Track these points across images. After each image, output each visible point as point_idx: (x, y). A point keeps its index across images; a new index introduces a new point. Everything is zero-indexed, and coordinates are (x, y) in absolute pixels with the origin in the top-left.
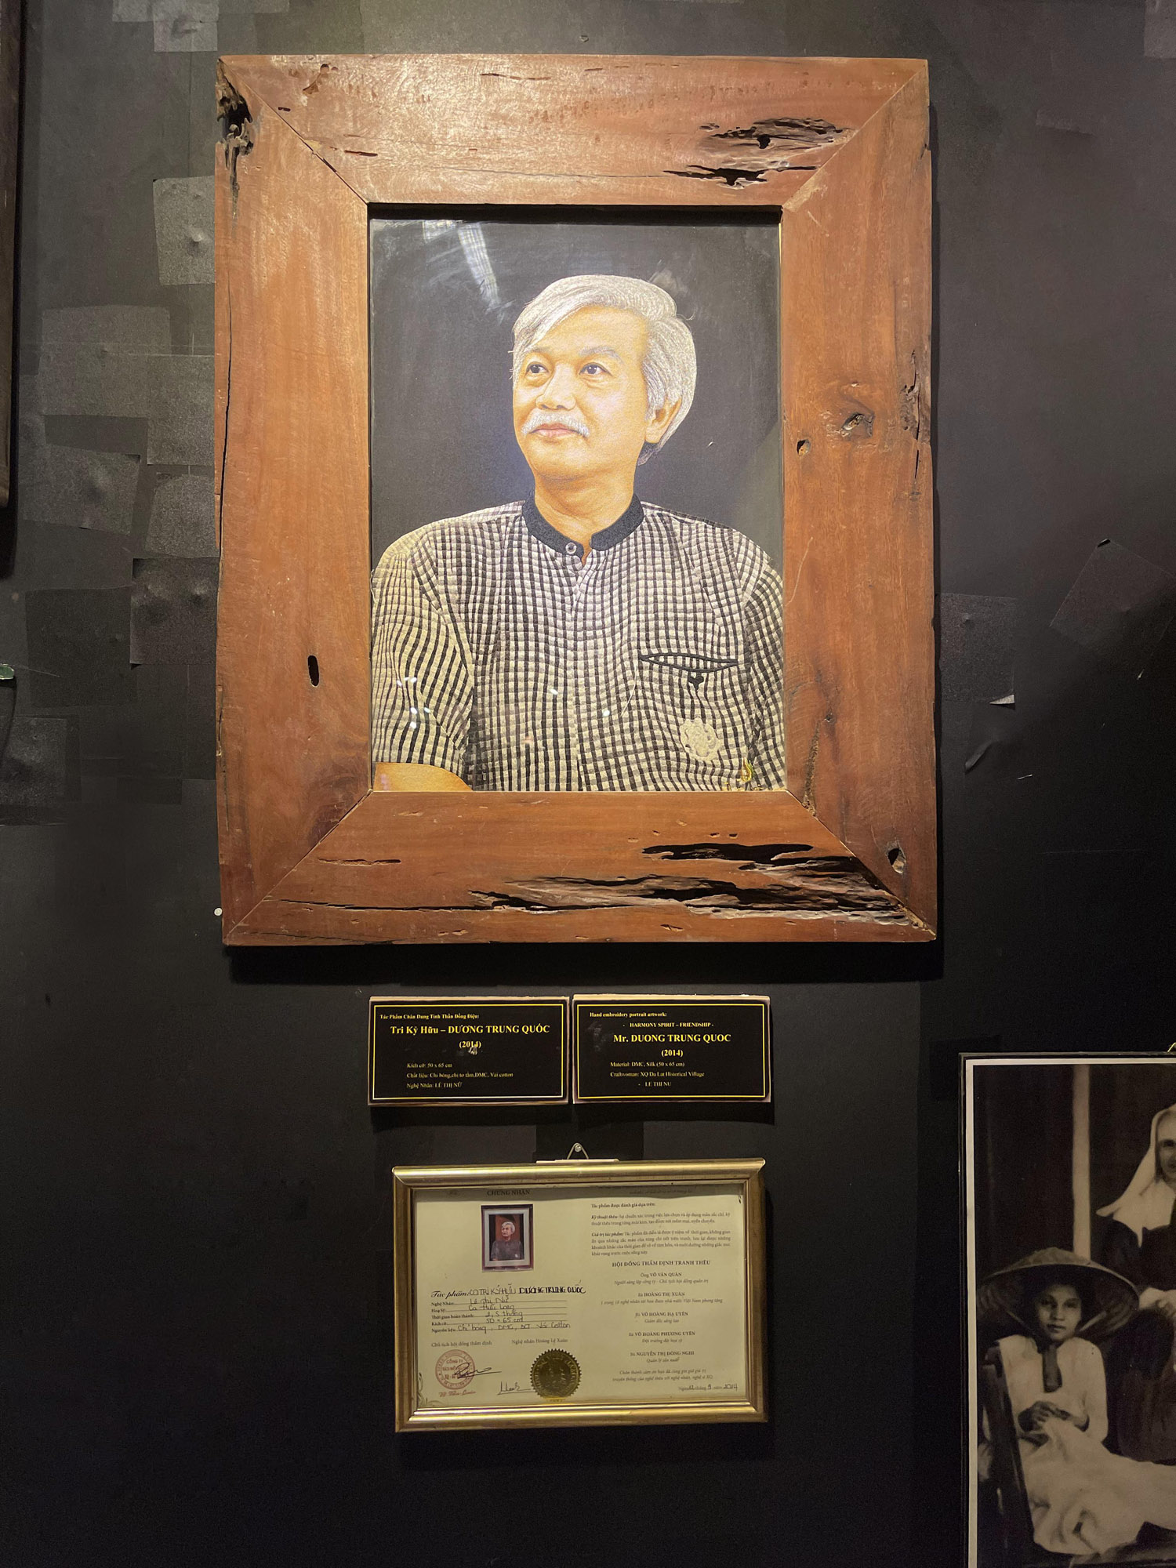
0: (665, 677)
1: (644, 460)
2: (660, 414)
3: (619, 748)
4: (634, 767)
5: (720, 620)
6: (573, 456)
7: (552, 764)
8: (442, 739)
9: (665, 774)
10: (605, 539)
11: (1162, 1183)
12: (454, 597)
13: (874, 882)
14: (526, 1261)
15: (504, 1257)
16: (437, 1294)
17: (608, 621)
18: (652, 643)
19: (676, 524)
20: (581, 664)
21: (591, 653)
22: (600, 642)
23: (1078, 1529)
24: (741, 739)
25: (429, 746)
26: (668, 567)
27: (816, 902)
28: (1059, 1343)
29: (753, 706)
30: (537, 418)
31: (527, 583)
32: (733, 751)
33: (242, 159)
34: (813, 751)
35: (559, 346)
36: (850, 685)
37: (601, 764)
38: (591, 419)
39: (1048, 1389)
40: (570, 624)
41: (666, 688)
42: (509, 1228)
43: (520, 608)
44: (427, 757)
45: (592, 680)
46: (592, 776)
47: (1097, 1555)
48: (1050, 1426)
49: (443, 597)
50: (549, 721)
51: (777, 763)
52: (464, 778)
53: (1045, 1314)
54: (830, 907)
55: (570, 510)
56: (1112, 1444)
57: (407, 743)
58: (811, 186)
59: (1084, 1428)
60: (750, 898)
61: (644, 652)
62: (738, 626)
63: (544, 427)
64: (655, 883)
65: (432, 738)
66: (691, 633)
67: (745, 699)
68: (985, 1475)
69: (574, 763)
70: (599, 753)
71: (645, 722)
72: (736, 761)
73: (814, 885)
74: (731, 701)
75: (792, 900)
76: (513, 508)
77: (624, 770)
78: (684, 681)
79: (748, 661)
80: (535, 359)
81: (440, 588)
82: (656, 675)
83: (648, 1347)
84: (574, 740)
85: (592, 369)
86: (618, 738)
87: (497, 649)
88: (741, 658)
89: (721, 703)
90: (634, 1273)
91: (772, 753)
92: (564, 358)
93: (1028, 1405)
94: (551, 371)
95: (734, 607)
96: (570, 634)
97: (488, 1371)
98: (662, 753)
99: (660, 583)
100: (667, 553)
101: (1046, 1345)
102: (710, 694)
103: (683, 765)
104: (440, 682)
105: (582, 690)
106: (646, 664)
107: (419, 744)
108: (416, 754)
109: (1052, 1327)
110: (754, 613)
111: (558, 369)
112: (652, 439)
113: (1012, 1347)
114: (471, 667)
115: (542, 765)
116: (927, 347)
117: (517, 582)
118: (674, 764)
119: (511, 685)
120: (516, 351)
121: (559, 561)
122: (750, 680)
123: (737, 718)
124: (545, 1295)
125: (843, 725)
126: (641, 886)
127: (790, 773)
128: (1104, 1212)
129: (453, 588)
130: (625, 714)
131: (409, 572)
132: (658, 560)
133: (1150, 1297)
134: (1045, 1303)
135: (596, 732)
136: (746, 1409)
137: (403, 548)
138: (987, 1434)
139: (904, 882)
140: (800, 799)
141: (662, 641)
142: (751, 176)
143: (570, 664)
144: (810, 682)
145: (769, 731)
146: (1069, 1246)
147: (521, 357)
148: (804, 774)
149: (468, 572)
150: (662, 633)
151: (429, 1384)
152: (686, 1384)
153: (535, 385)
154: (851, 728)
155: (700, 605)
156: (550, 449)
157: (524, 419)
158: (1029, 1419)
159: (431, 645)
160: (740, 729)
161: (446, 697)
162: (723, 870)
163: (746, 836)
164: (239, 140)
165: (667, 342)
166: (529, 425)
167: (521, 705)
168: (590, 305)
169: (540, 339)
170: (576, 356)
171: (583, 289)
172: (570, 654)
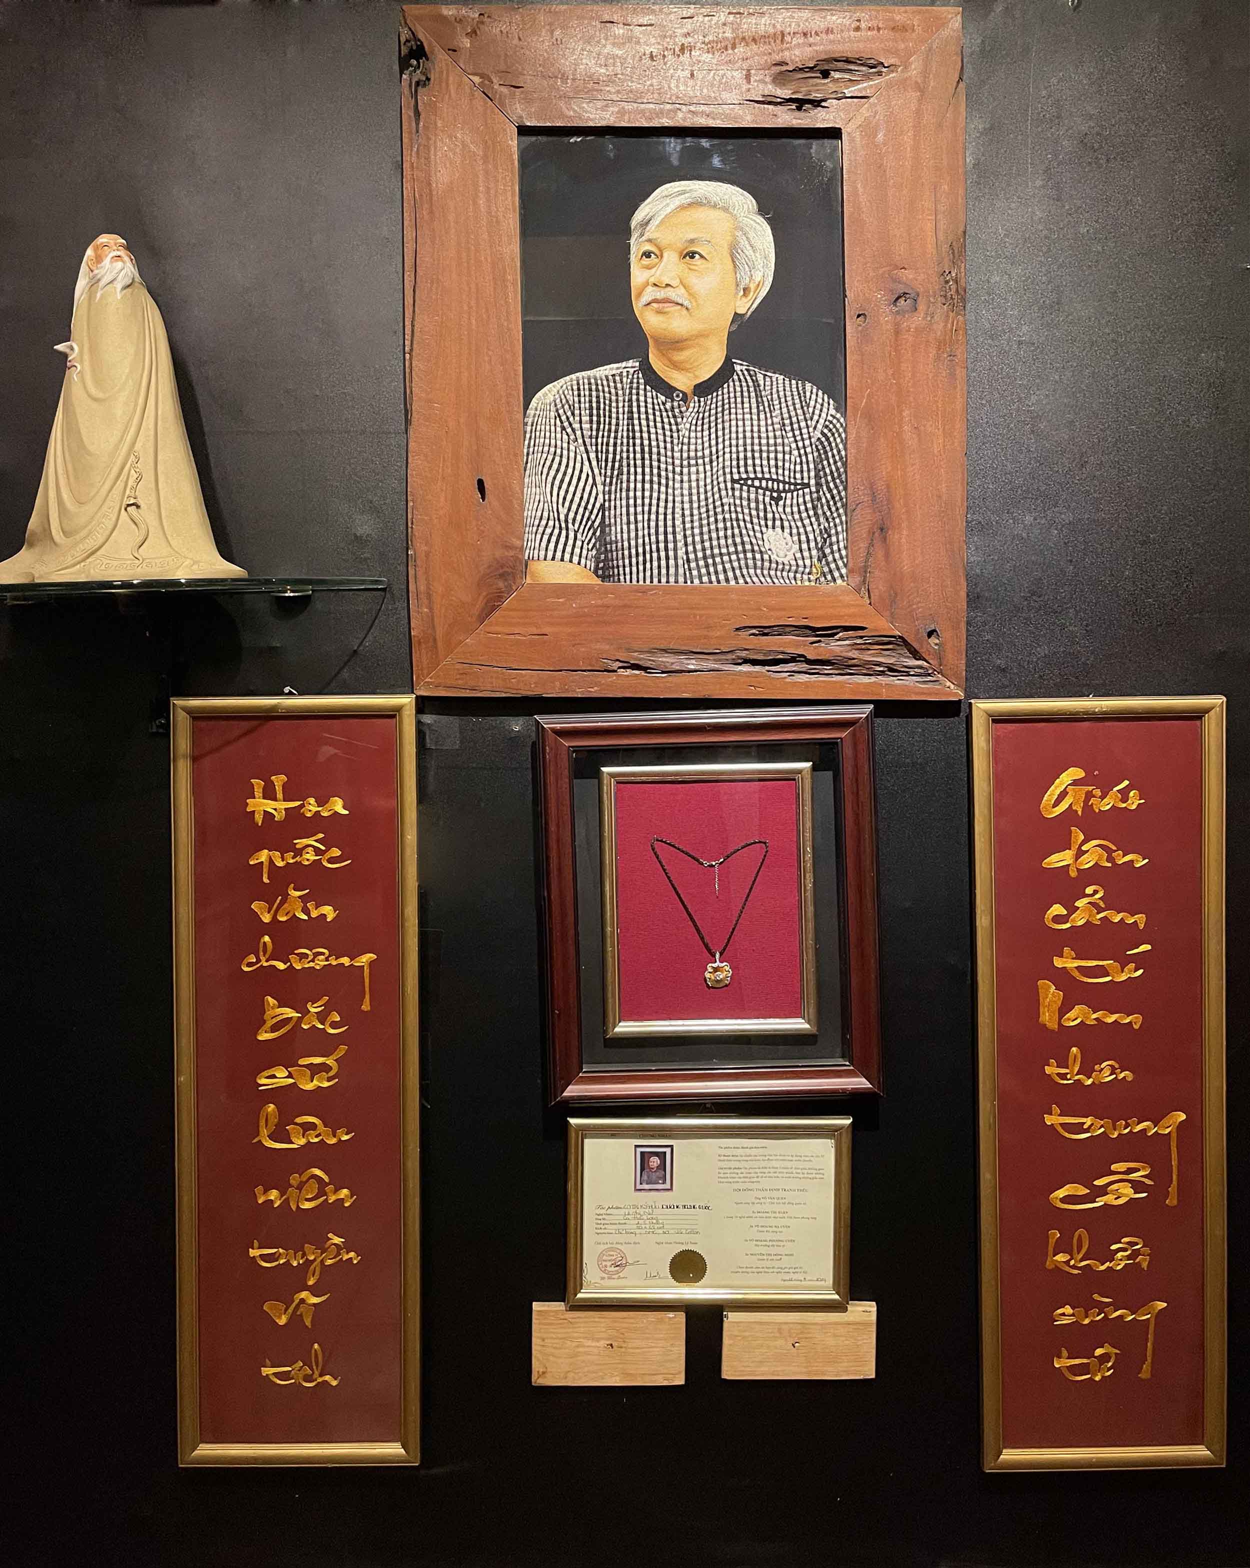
0: (753, 496)
1: (734, 328)
2: (746, 290)
3: (716, 551)
5: (796, 453)
6: (679, 324)
7: (663, 563)
8: (579, 543)
9: (752, 571)
10: (704, 389)
12: (587, 433)
13: (916, 654)
17: (707, 452)
18: (742, 469)
19: (760, 377)
20: (686, 485)
21: (694, 477)
22: (701, 468)
24: (812, 544)
25: (569, 549)
26: (754, 411)
27: (870, 669)
29: (822, 519)
30: (649, 294)
31: (644, 422)
32: (806, 554)
33: (423, 92)
34: (869, 555)
35: (665, 237)
36: (899, 505)
37: (702, 563)
38: (692, 295)
40: (676, 455)
41: (753, 505)
43: (638, 442)
44: (567, 556)
45: (695, 498)
46: (695, 572)
49: (578, 433)
50: (661, 530)
51: (840, 563)
52: (595, 572)
54: (882, 673)
55: (677, 366)
57: (552, 546)
58: (867, 112)
60: (818, 665)
61: (736, 477)
62: (810, 457)
63: (655, 301)
64: (744, 654)
65: (570, 542)
66: (772, 462)
67: (816, 514)
69: (680, 562)
70: (700, 555)
71: (736, 531)
72: (808, 562)
73: (868, 657)
74: (804, 515)
75: (850, 667)
76: (632, 364)
77: (720, 567)
78: (767, 499)
79: (818, 485)
80: (648, 247)
81: (576, 426)
82: (745, 495)
84: (680, 544)
85: (692, 255)
86: (715, 543)
87: (621, 473)
88: (813, 482)
89: (797, 516)
91: (837, 555)
92: (670, 246)
94: (660, 256)
95: (807, 442)
96: (677, 462)
98: (749, 555)
99: (748, 423)
100: (753, 400)
102: (788, 510)
103: (767, 564)
104: (577, 499)
105: (687, 506)
106: (737, 486)
107: (560, 547)
108: (559, 554)
110: (822, 449)
111: (665, 255)
112: (741, 311)
114: (600, 488)
115: (655, 564)
117: (636, 422)
118: (759, 563)
119: (632, 502)
120: (632, 241)
121: (668, 405)
122: (819, 499)
123: (809, 529)
125: (893, 536)
126: (733, 656)
127: (851, 571)
129: (586, 426)
130: (721, 525)
131: (553, 414)
132: (746, 405)
135: (697, 538)
137: (549, 394)
139: (940, 655)
140: (858, 591)
141: (750, 469)
142: (816, 103)
143: (677, 485)
144: (868, 502)
145: (834, 539)
147: (637, 246)
148: (862, 572)
149: (597, 413)
150: (750, 462)
153: (649, 268)
154: (900, 538)
155: (779, 441)
156: (661, 318)
157: (639, 295)
159: (570, 471)
160: (811, 537)
161: (581, 510)
162: (797, 645)
163: (818, 618)
164: (418, 76)
165: (751, 235)
166: (645, 299)
167: (640, 517)
168: (690, 205)
169: (651, 232)
170: (680, 245)
171: (684, 192)
172: (678, 477)
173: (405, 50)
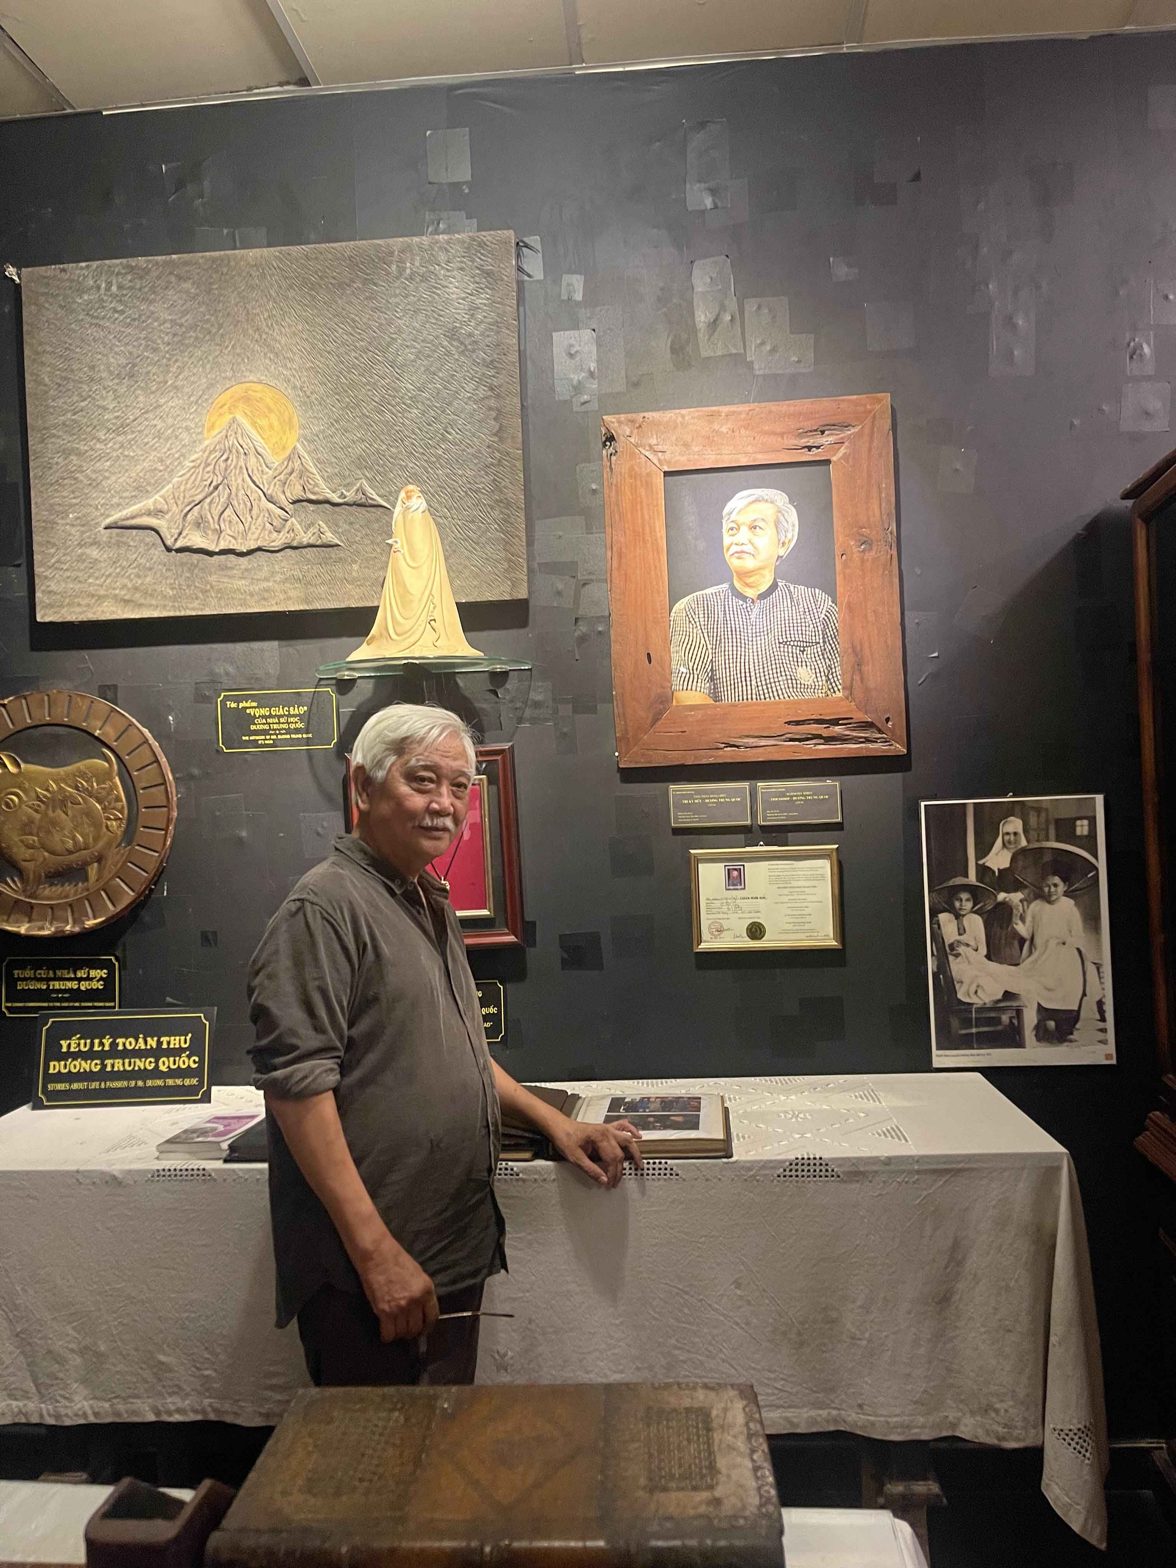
0: (790, 650)
1: (777, 563)
2: (783, 544)
3: (772, 680)
4: (778, 688)
5: (812, 626)
6: (749, 563)
7: (744, 688)
8: (700, 681)
9: (791, 690)
10: (762, 596)
11: (1005, 850)
12: (702, 623)
13: (880, 731)
14: (743, 886)
15: (733, 885)
16: (708, 899)
17: (765, 629)
18: (784, 637)
19: (792, 588)
20: (755, 647)
21: (759, 642)
22: (763, 638)
23: (976, 992)
24: (822, 674)
25: (695, 683)
26: (790, 605)
27: (855, 740)
28: (964, 916)
29: (827, 660)
30: (734, 549)
31: (732, 616)
32: (819, 679)
33: (613, 458)
34: (852, 679)
35: (741, 519)
36: (867, 652)
37: (765, 687)
38: (755, 548)
39: (960, 934)
40: (750, 631)
41: (790, 655)
42: (735, 873)
43: (729, 626)
44: (694, 688)
45: (760, 653)
46: (761, 692)
47: (985, 1004)
48: (961, 949)
49: (698, 624)
50: (743, 671)
51: (838, 683)
52: (709, 696)
53: (957, 904)
54: (863, 742)
55: (747, 585)
56: (988, 957)
57: (686, 683)
58: (843, 450)
59: (976, 950)
60: (829, 740)
61: (781, 641)
62: (820, 628)
63: (737, 552)
64: (789, 736)
66: (800, 632)
67: (824, 658)
68: (935, 970)
69: (753, 687)
70: (764, 683)
71: (782, 669)
72: (820, 683)
73: (855, 734)
74: (817, 658)
75: (846, 740)
76: (725, 586)
77: (774, 689)
78: (798, 652)
79: (824, 642)
80: (733, 525)
81: (697, 620)
82: (786, 650)
83: (792, 920)
84: (753, 678)
85: (755, 527)
86: (771, 676)
87: (720, 643)
88: (821, 641)
89: (814, 660)
90: (786, 891)
91: (836, 679)
92: (743, 524)
93: (952, 941)
94: (738, 529)
95: (818, 620)
96: (750, 635)
97: (728, 929)
98: (790, 682)
99: (786, 612)
100: (789, 601)
101: (958, 916)
102: (809, 656)
103: (799, 686)
104: (698, 657)
105: (756, 658)
106: (782, 645)
107: (690, 683)
108: (689, 687)
109: (960, 909)
110: (826, 623)
111: (742, 528)
112: (781, 554)
113: (943, 917)
114: (710, 651)
115: (740, 689)
116: (894, 512)
117: (728, 615)
118: (795, 686)
119: (727, 657)
120: (724, 521)
121: (744, 606)
122: (825, 650)
123: (820, 666)
124: (750, 900)
125: (865, 668)
126: (784, 737)
127: (843, 688)
128: (981, 862)
129: (702, 620)
130: (774, 666)
131: (684, 615)
132: (785, 603)
133: (1002, 896)
134: (957, 900)
135: (762, 674)
136: (834, 944)
137: (680, 605)
138: (935, 953)
139: (892, 731)
140: (847, 699)
141: (788, 636)
142: (818, 447)
143: (750, 647)
144: (850, 650)
145: (834, 670)
146: (967, 876)
147: (726, 526)
148: (849, 688)
149: (708, 612)
150: (788, 632)
151: (705, 935)
152: (808, 934)
153: (732, 535)
154: (867, 669)
155: (803, 620)
156: (740, 561)
157: (728, 550)
158: (952, 947)
159: (694, 642)
160: (822, 670)
161: (701, 663)
162: (817, 729)
163: (826, 715)
164: (611, 450)
165: (786, 515)
166: (730, 552)
167: (731, 665)
168: (754, 502)
169: (733, 517)
170: (748, 523)
171: (751, 495)
172: (750, 643)
173: (604, 439)
